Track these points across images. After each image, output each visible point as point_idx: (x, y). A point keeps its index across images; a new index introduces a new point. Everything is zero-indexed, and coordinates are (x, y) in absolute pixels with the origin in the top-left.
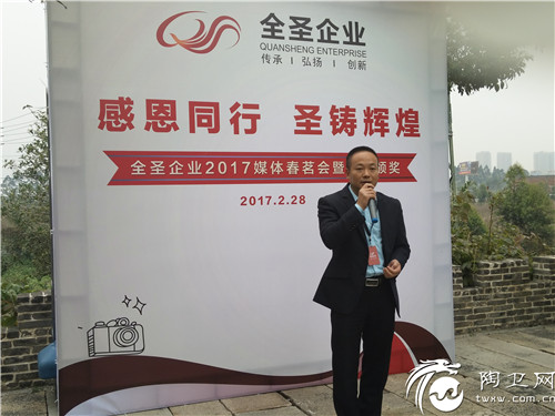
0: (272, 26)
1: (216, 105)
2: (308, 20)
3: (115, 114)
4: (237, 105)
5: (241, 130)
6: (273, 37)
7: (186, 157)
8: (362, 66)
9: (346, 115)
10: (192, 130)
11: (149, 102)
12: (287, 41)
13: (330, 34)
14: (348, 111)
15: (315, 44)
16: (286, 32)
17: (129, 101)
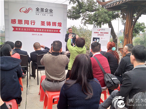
0: (37, 9)
1: (28, 21)
2: (43, 9)
3: (14, 21)
4: (32, 21)
5: (32, 24)
6: (38, 11)
7: (24, 28)
8: (52, 16)
9: (49, 23)
10: (25, 24)
11: (18, 20)
12: (40, 12)
13: (47, 11)
14: (49, 22)
15: (44, 12)
16: (40, 10)
17: (15, 20)
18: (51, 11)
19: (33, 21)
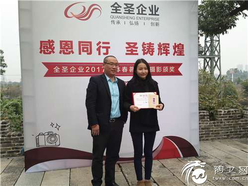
4: (100, 43)
5: (102, 53)
9: (149, 47)
11: (61, 42)
12: (123, 14)
14: (150, 44)
18: (154, 11)
19: (104, 43)
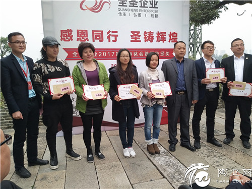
0: (122, 2)
3: (66, 35)
5: (111, 40)
9: (150, 35)
10: (94, 41)
13: (144, 4)
16: (128, 4)
18: (154, 4)
19: (113, 32)
